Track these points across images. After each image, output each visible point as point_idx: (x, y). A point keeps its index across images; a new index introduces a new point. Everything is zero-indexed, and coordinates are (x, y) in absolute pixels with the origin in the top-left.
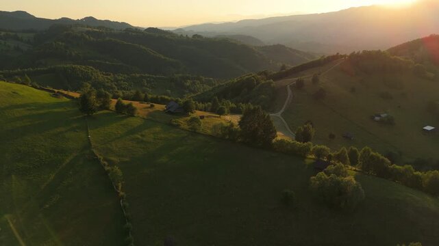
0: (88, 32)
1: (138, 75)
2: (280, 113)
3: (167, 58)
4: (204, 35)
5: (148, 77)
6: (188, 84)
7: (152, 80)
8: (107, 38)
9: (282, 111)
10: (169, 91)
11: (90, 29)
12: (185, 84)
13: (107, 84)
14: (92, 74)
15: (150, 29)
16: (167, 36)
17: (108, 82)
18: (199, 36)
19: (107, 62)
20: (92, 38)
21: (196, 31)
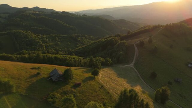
0: (33, 14)
1: (54, 35)
2: (132, 64)
3: (70, 26)
4: (88, 15)
5: (60, 36)
6: (79, 39)
7: (61, 37)
8: (42, 17)
9: (134, 62)
10: (69, 43)
11: (34, 12)
12: (78, 39)
13: (36, 40)
14: (29, 35)
15: (63, 12)
16: (70, 15)
17: (37, 39)
18: (86, 15)
19: (41, 28)
20: (34, 16)
21: (84, 13)
